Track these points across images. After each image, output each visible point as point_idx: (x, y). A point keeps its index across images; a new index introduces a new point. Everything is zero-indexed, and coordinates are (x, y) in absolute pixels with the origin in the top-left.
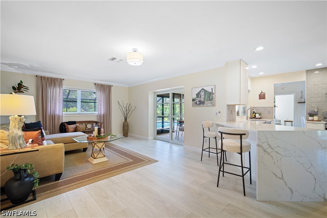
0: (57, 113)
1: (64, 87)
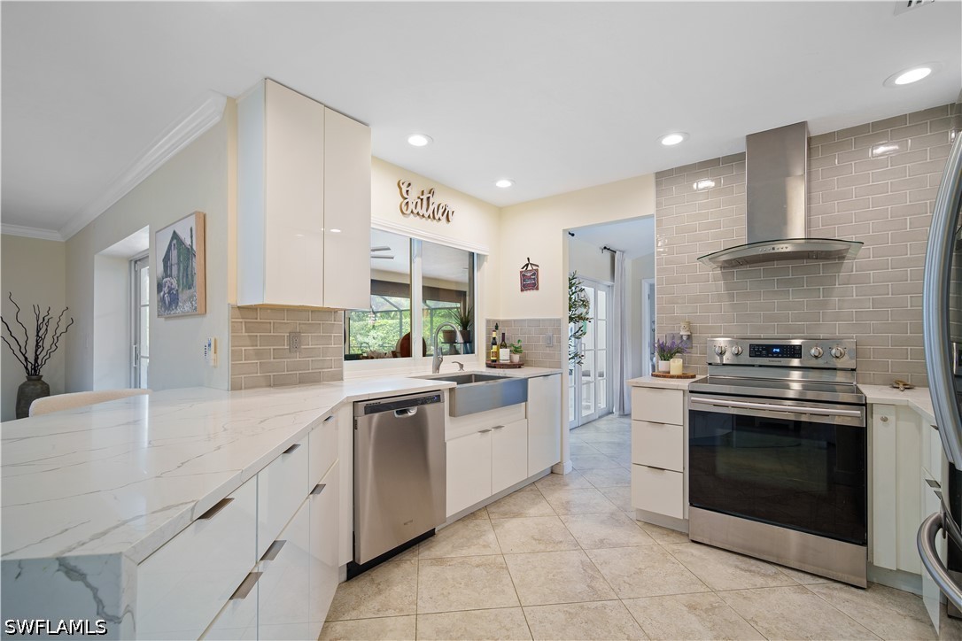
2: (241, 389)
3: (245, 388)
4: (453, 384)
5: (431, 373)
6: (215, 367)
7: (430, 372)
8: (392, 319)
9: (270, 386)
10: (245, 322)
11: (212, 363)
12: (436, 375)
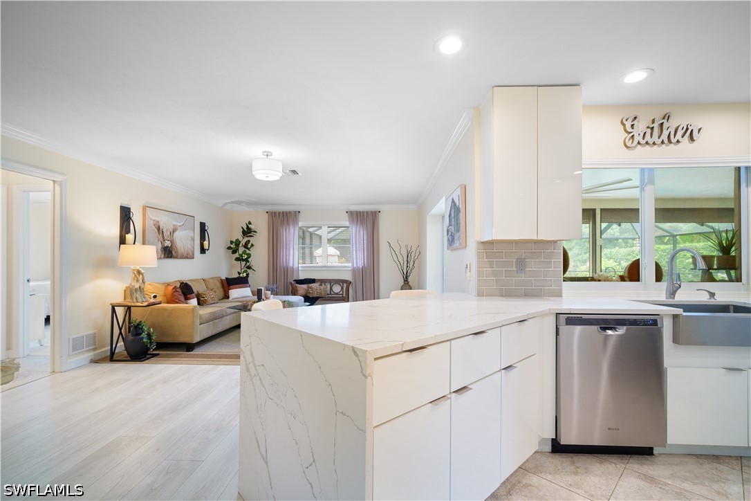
0: (291, 265)
1: (301, 224)
2: (483, 296)
3: (486, 296)
4: (679, 311)
5: (664, 299)
6: (470, 281)
7: (663, 297)
8: (666, 244)
9: (502, 296)
10: (486, 252)
11: (468, 278)
12: (671, 301)
